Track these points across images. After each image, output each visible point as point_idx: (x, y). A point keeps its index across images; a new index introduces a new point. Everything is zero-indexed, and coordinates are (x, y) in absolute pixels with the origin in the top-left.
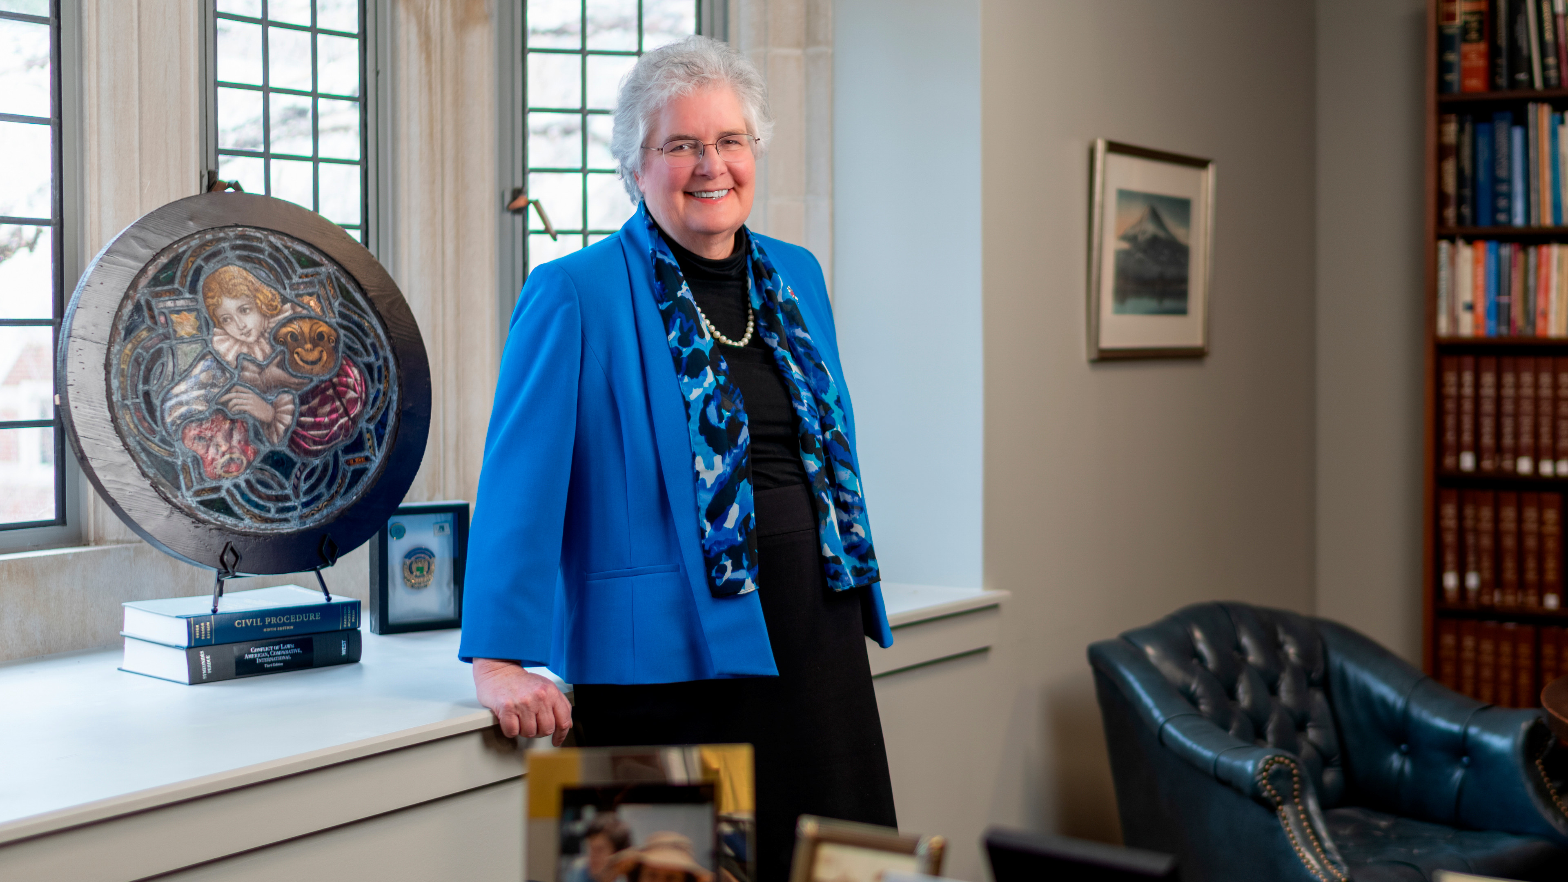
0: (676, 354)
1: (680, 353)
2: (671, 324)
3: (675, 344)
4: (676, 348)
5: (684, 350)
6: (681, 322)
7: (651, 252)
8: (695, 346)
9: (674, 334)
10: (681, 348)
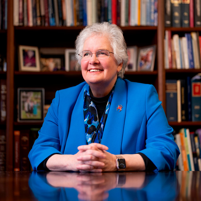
0: (86, 126)
1: (88, 126)
2: (86, 116)
3: (86, 123)
4: (86, 124)
5: (89, 125)
6: (89, 116)
7: (85, 91)
8: (92, 124)
9: (86, 120)
10: (88, 124)
